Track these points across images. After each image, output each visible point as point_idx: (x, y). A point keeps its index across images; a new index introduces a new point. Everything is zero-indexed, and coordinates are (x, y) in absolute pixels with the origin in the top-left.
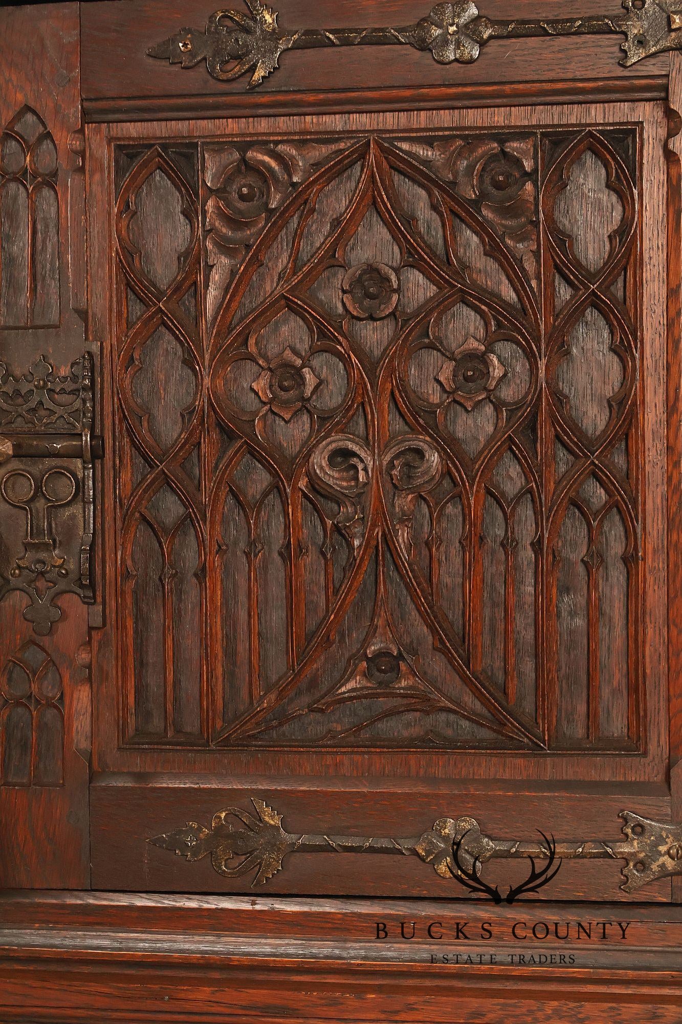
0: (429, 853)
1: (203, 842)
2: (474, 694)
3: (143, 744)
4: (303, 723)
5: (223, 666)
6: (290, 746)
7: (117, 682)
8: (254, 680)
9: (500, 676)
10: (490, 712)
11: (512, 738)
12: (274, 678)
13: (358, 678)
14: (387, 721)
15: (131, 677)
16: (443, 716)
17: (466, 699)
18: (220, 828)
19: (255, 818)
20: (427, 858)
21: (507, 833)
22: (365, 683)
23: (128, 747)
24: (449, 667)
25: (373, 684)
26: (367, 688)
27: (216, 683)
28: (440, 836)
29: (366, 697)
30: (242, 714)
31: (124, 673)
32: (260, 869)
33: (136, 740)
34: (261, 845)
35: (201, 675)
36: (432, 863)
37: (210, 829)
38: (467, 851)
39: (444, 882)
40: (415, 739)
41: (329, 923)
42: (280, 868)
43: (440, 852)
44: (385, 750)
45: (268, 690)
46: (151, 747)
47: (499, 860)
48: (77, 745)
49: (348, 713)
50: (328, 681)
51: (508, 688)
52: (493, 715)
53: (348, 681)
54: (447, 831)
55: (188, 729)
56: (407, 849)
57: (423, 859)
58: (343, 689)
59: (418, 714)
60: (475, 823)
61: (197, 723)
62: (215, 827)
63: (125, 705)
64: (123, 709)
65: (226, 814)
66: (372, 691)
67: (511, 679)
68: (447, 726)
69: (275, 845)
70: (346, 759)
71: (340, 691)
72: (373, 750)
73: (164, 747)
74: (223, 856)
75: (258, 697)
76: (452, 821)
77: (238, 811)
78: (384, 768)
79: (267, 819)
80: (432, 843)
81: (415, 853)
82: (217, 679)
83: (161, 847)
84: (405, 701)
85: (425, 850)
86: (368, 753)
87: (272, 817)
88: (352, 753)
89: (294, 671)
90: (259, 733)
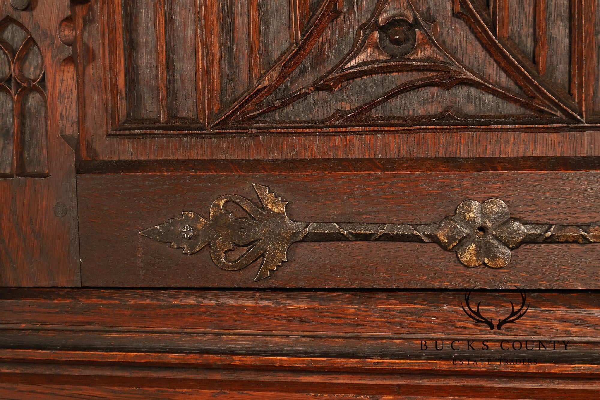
0: (451, 239)
1: (200, 233)
2: (498, 64)
3: (134, 129)
4: (308, 103)
5: (220, 43)
6: (294, 127)
7: (104, 62)
8: (253, 56)
9: (529, 44)
10: (516, 84)
11: (542, 111)
12: (276, 55)
13: (369, 50)
14: (401, 98)
15: (120, 58)
16: (464, 91)
17: (490, 71)
18: (218, 217)
19: (257, 206)
20: (449, 245)
21: (538, 215)
22: (378, 56)
23: (118, 132)
24: (472, 36)
25: (387, 56)
26: (379, 61)
27: (213, 60)
28: (464, 220)
29: (376, 71)
30: (242, 94)
31: (113, 53)
32: (263, 261)
33: (127, 125)
34: (264, 235)
35: (196, 53)
36: (455, 251)
37: (207, 219)
38: (495, 237)
39: (468, 272)
40: (433, 117)
41: (340, 318)
42: (286, 260)
43: (465, 238)
44: (400, 128)
45: (270, 67)
46: (143, 132)
47: (530, 246)
48: (62, 131)
49: (358, 91)
50: (335, 57)
51: (539, 55)
52: (520, 87)
53: (357, 54)
54: (472, 214)
55: (184, 114)
56: (427, 236)
57: (444, 247)
58: (353, 63)
59: (435, 90)
60: (504, 204)
61: (193, 107)
62: (213, 217)
63: (114, 88)
64: (112, 92)
65: (226, 202)
66: (386, 64)
67: (543, 45)
68: (468, 101)
69: (279, 234)
70: (357, 140)
71: (349, 65)
72: (386, 128)
73: (156, 132)
74: (222, 248)
75: (258, 75)
76: (478, 203)
77: (238, 198)
78: (399, 149)
79: (270, 206)
80: (455, 228)
81: (435, 240)
82: (213, 55)
83: (154, 239)
84: (421, 75)
85: (448, 237)
86: (381, 132)
87: (276, 204)
88: (363, 132)
89: (297, 44)
90: (260, 114)
